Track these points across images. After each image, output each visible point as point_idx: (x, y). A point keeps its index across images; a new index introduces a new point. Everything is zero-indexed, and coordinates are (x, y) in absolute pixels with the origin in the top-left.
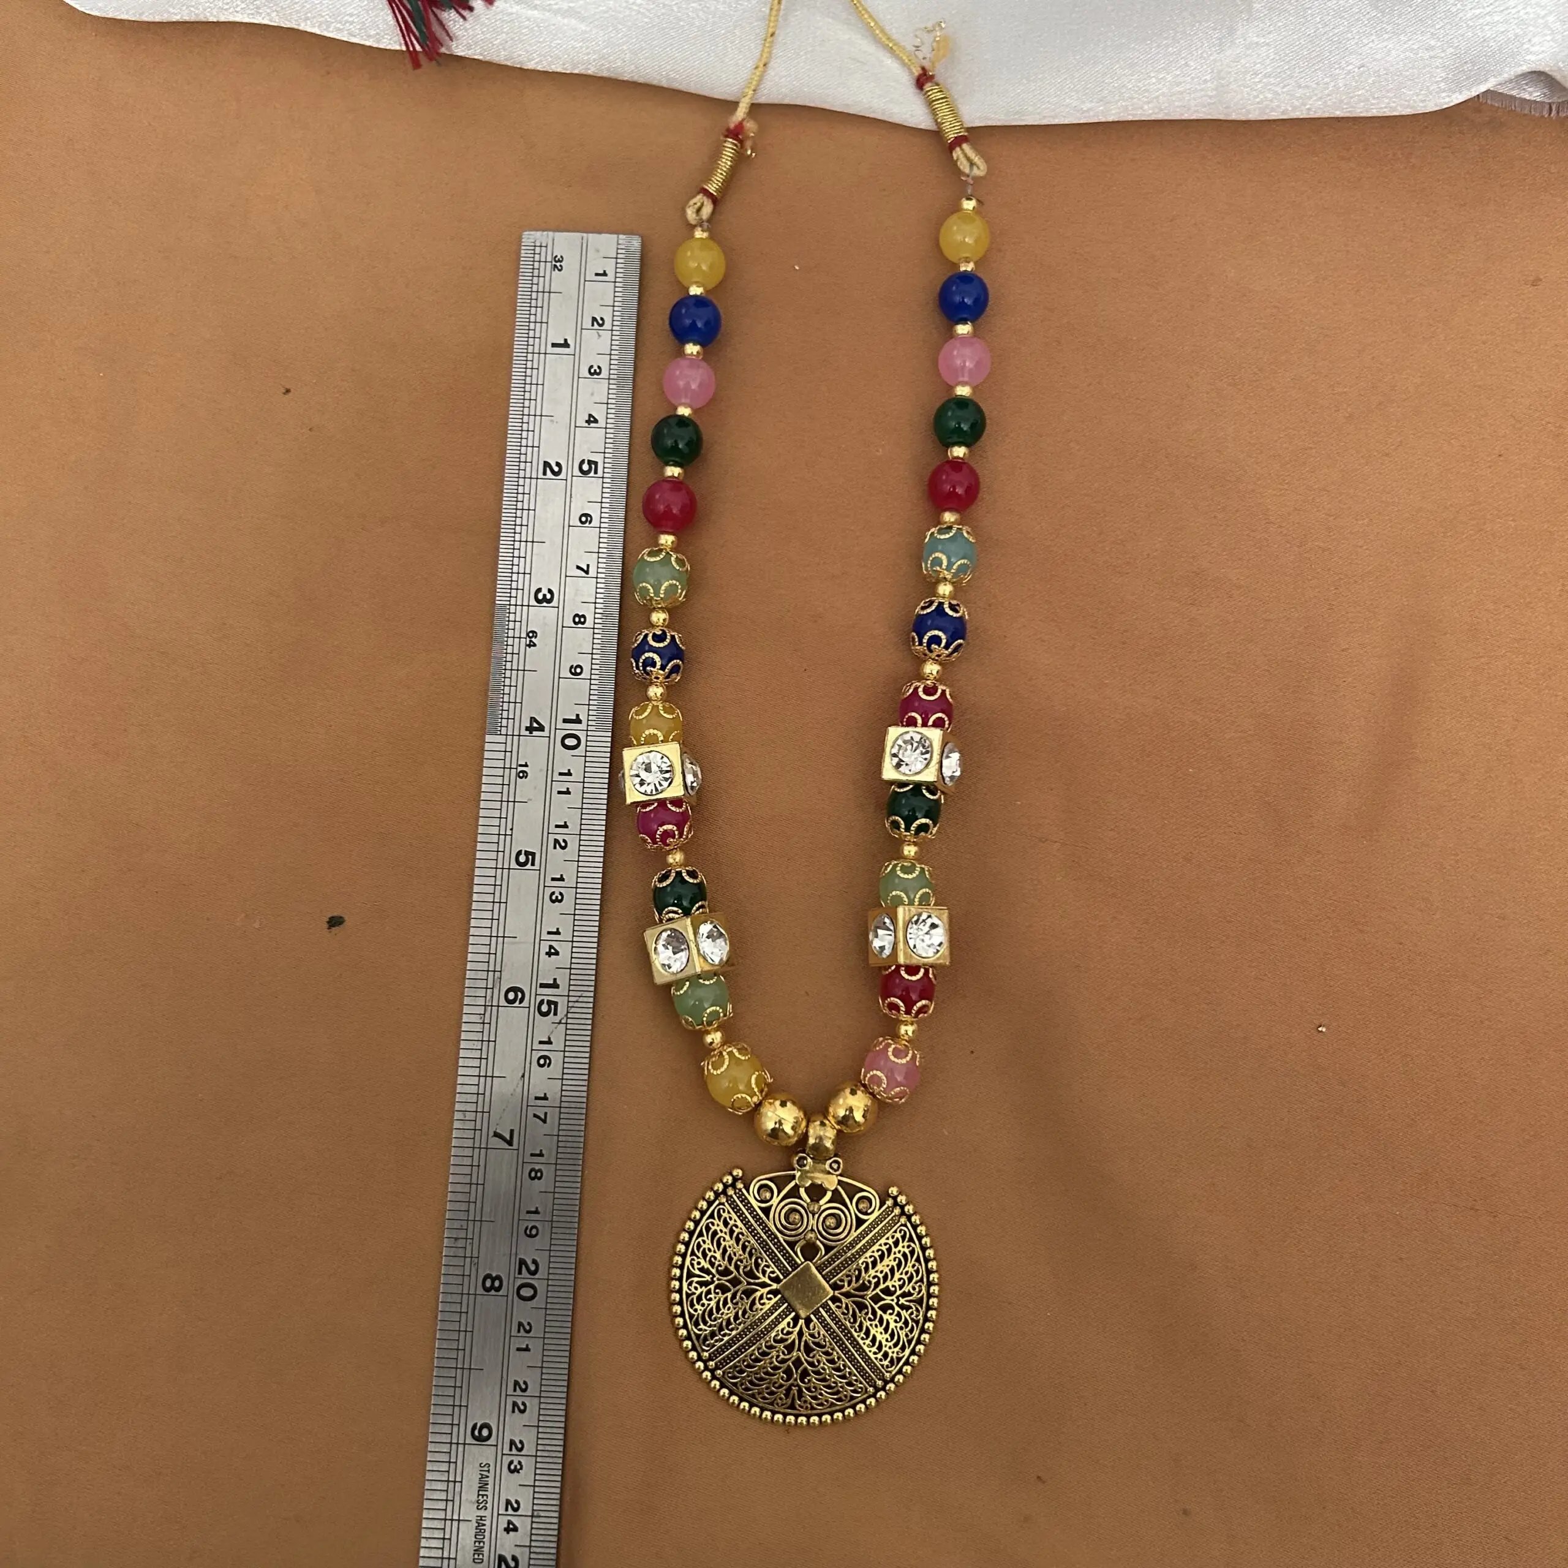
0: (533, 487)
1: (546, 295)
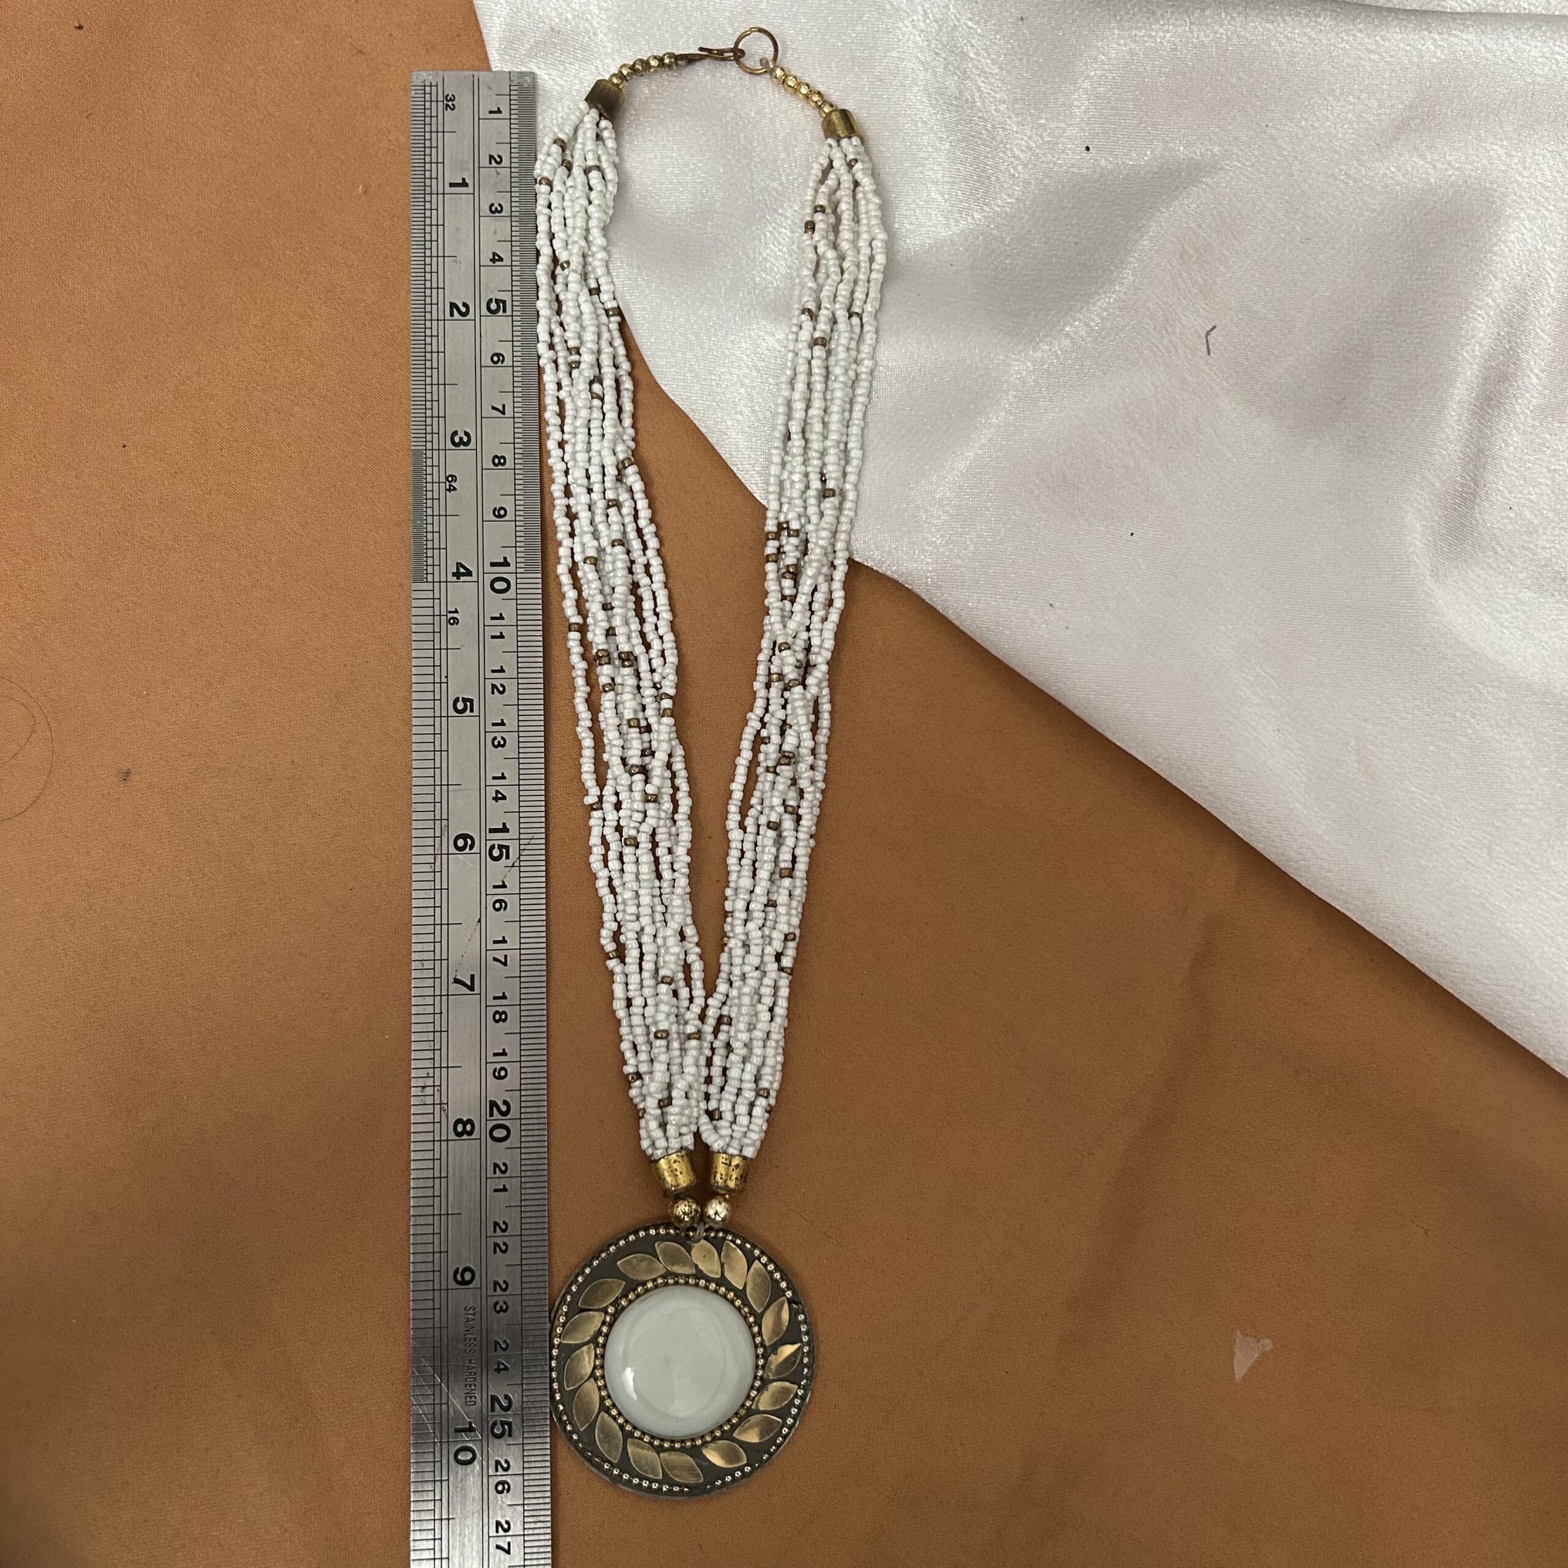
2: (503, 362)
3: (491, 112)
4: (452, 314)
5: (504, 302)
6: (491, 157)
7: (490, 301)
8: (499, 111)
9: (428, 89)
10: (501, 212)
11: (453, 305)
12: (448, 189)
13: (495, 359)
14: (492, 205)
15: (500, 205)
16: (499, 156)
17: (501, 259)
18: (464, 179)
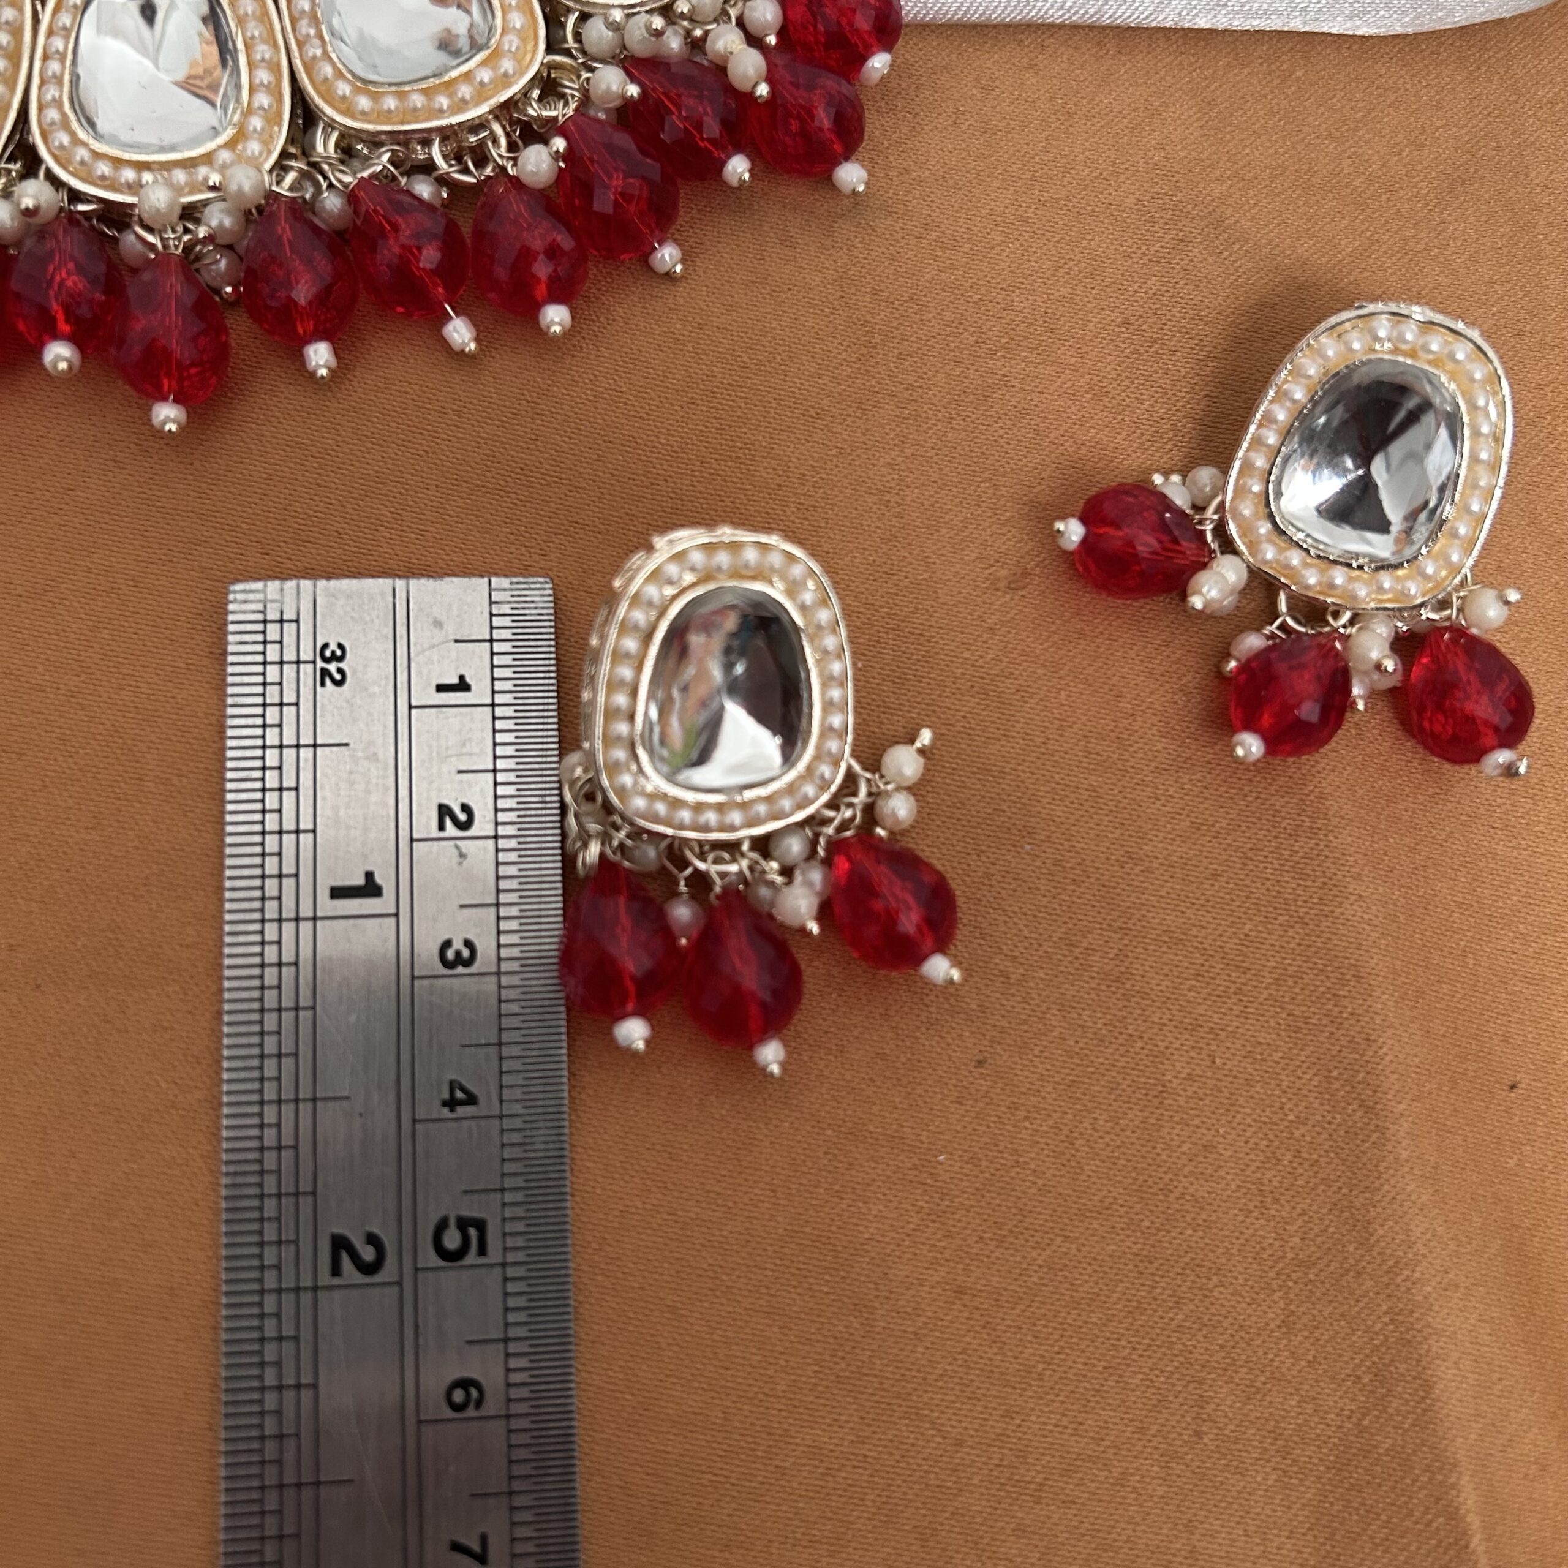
0: (306, 1318)
1: (306, 754)
2: (479, 1404)
3: (441, 688)
4: (336, 1271)
5: (480, 1225)
6: (444, 811)
7: (441, 1226)
8: (463, 686)
9: (273, 632)
10: (469, 962)
11: (340, 1244)
12: (327, 906)
13: (458, 1396)
14: (447, 944)
15: (468, 944)
16: (465, 808)
17: (471, 1100)
18: (369, 875)
